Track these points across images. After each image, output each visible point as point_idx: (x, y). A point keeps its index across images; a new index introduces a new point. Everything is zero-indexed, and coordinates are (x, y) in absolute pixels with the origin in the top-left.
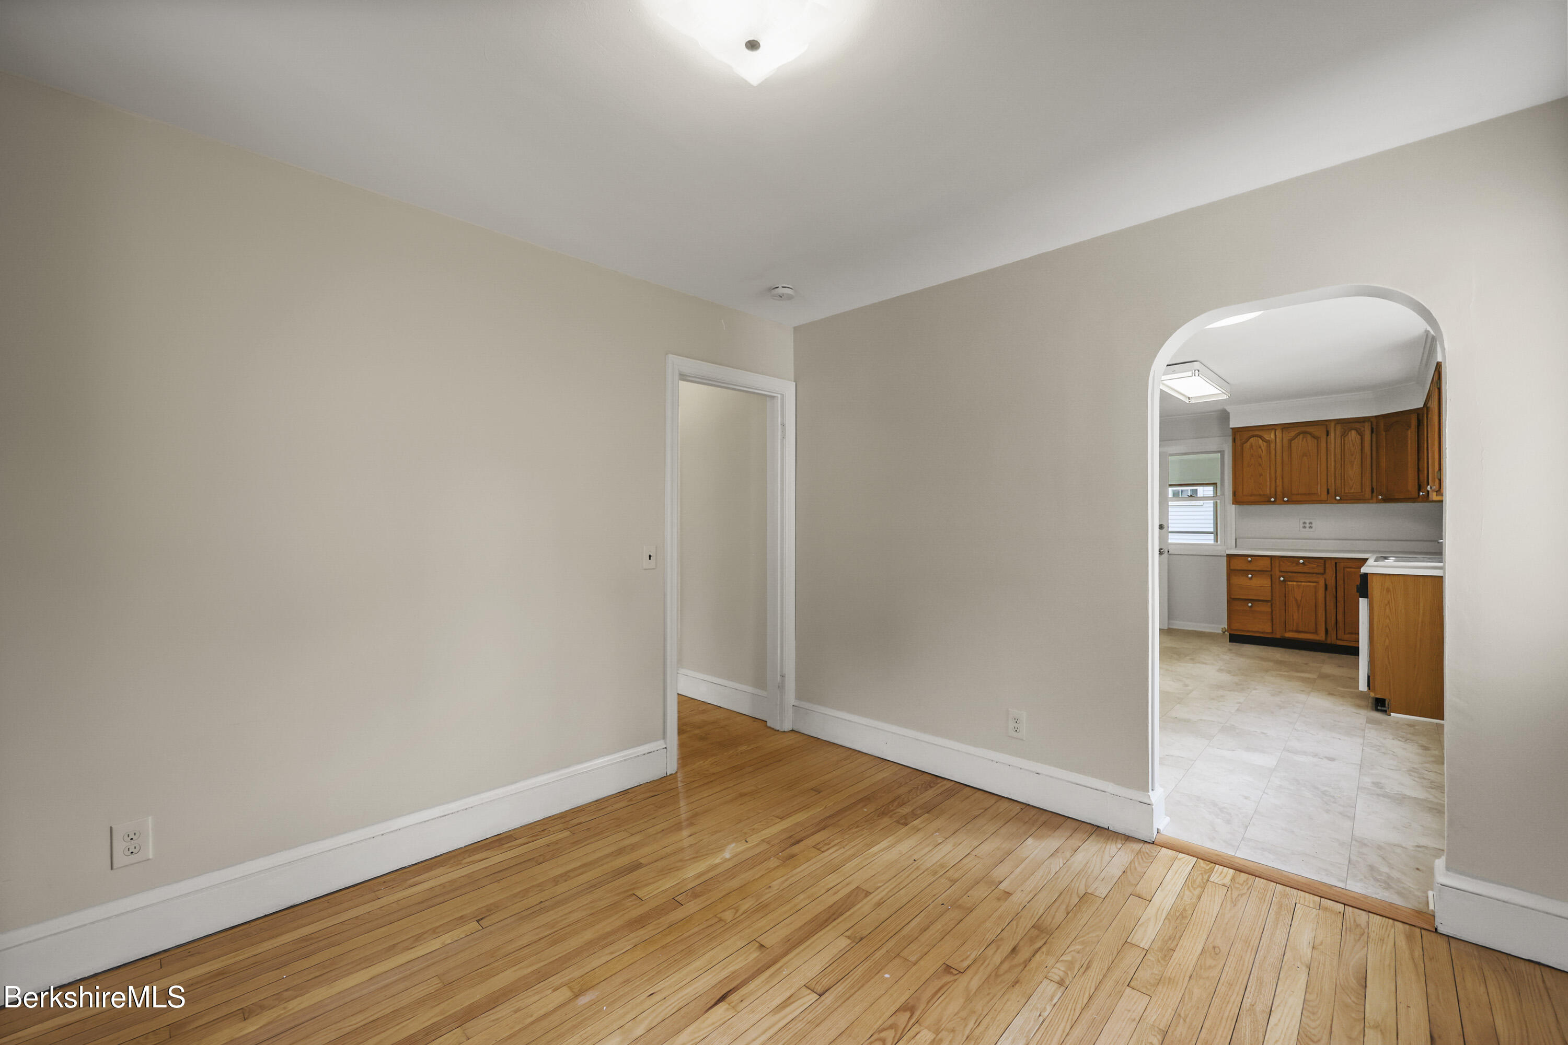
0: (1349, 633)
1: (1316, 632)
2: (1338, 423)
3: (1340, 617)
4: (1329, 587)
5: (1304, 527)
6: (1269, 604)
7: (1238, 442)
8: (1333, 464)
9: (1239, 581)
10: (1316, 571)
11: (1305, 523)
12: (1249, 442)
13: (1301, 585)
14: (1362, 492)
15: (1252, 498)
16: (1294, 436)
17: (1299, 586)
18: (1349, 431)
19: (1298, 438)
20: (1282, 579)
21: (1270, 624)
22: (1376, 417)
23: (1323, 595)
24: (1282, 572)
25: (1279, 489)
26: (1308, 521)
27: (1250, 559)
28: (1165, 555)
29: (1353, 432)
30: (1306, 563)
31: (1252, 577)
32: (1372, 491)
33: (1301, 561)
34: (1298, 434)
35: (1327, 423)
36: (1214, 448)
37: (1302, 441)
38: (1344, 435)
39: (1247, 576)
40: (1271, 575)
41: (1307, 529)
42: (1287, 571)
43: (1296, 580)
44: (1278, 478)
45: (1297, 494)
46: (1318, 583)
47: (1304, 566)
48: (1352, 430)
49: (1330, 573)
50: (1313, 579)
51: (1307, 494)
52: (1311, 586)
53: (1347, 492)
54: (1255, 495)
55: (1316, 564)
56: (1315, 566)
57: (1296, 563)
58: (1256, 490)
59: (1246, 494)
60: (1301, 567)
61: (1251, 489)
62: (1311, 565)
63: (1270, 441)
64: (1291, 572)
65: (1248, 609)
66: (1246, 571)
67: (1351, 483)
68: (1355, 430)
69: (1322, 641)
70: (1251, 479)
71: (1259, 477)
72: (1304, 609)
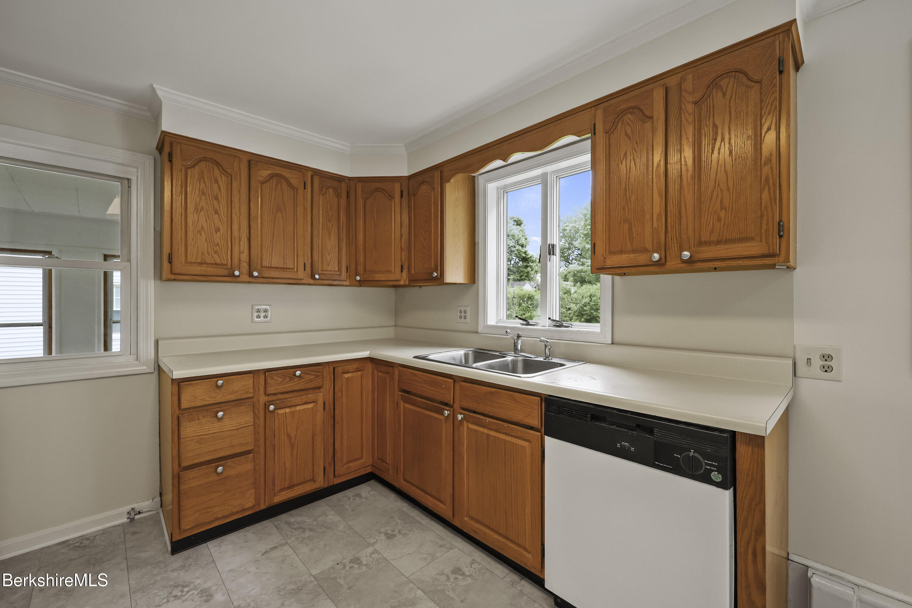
0: (346, 463)
1: (313, 480)
2: (315, 175)
4: (327, 406)
5: (259, 317)
6: (251, 455)
7: (178, 162)
9: (189, 427)
10: (312, 384)
11: (258, 311)
13: (296, 411)
14: (338, 271)
15: (203, 269)
16: (267, 177)
17: (293, 413)
18: (326, 189)
19: (271, 180)
20: (272, 407)
21: (253, 490)
22: (351, 179)
23: (321, 420)
25: (245, 257)
26: (261, 308)
27: (220, 382)
29: (332, 191)
30: (303, 375)
31: (223, 415)
32: (347, 272)
35: (304, 171)
37: (276, 188)
38: (322, 190)
39: (215, 416)
40: (255, 403)
42: (277, 392)
43: (289, 404)
44: (243, 239)
45: (268, 267)
46: (316, 402)
47: (299, 380)
48: (328, 188)
49: (328, 384)
50: (311, 396)
51: (281, 268)
52: (308, 409)
53: (324, 270)
54: (208, 264)
55: (315, 373)
56: (313, 377)
57: (290, 377)
58: (209, 255)
59: (193, 261)
60: (297, 383)
61: (203, 253)
62: (308, 376)
63: (231, 176)
64: (282, 393)
65: (215, 478)
66: (211, 407)
67: (329, 258)
68: (332, 188)
69: (321, 488)
70: (200, 235)
71: (214, 233)
72: (299, 448)
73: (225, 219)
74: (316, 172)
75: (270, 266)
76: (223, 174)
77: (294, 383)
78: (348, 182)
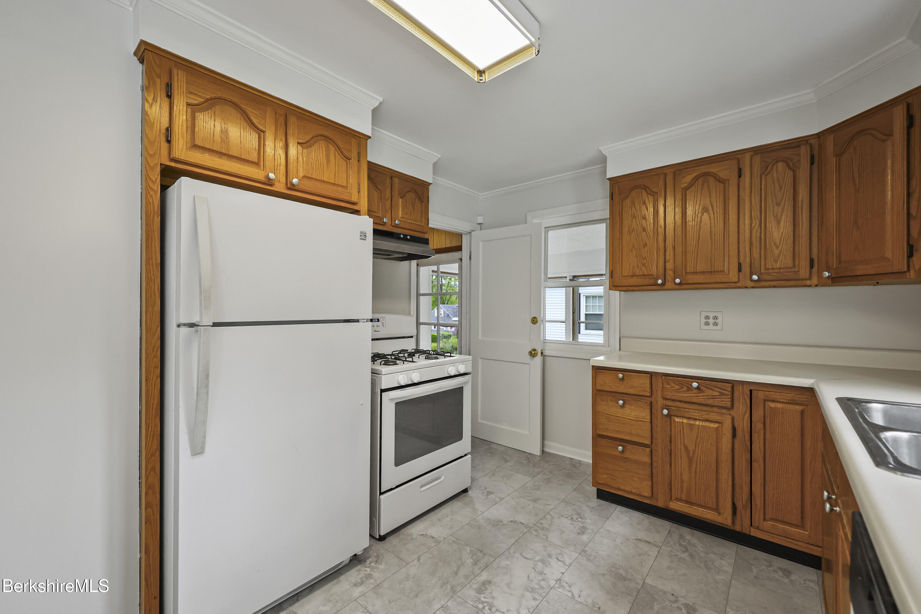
0: (772, 519)
1: (717, 510)
3: (757, 489)
4: (739, 433)
5: (707, 324)
6: (648, 450)
7: (616, 198)
8: (747, 222)
9: (611, 409)
10: (717, 402)
11: (707, 317)
12: (631, 196)
13: (694, 425)
14: (794, 266)
15: (633, 281)
16: (691, 181)
17: (691, 426)
18: (773, 165)
19: (696, 183)
20: (665, 412)
21: (650, 482)
22: (819, 135)
23: (730, 446)
24: (666, 399)
26: (711, 315)
27: (621, 376)
28: (539, 358)
29: (780, 165)
30: (702, 388)
31: (624, 404)
32: (812, 266)
33: (695, 385)
34: (696, 179)
35: (739, 156)
37: (702, 188)
38: (765, 170)
39: (618, 403)
40: (651, 403)
41: (711, 327)
42: (673, 398)
43: (687, 415)
44: (668, 249)
45: (693, 273)
46: (722, 423)
47: (699, 393)
48: (779, 162)
49: (741, 407)
50: (714, 416)
51: (708, 272)
52: (710, 428)
53: (769, 269)
54: (637, 276)
55: (719, 390)
56: (718, 394)
57: (687, 387)
58: (638, 268)
59: (626, 275)
60: (695, 395)
61: (634, 267)
62: (711, 391)
63: (657, 193)
64: (680, 401)
65: (618, 454)
66: (616, 395)
67: (776, 252)
68: (783, 161)
69: (727, 526)
70: (632, 252)
71: (642, 248)
72: (698, 466)
73: (651, 234)
74: (759, 150)
75: (695, 271)
76: (650, 195)
77: (692, 395)
78: (813, 141)
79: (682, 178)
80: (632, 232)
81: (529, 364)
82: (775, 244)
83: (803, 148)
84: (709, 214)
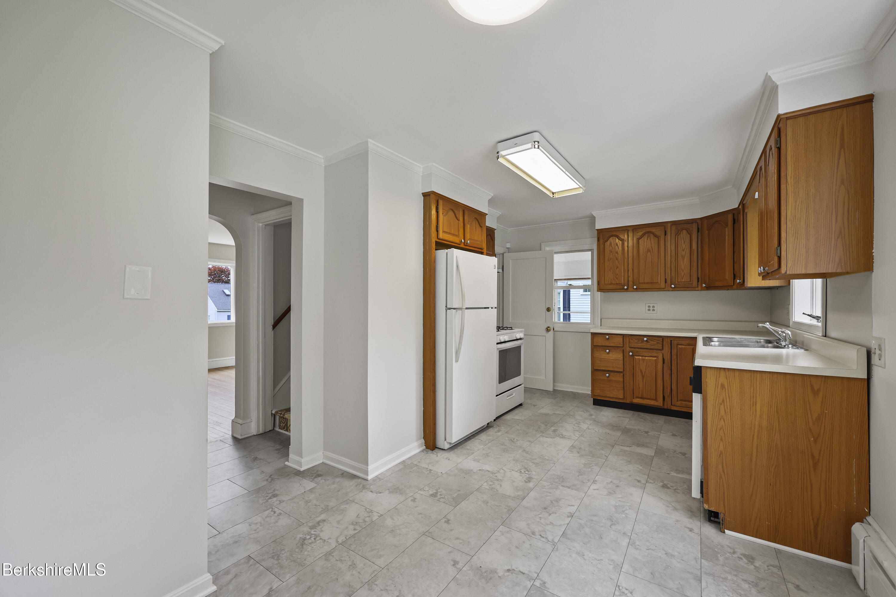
0: (681, 400)
1: (656, 400)
2: (673, 225)
3: (674, 387)
4: (666, 361)
5: (649, 310)
6: (622, 374)
7: (601, 241)
8: (669, 258)
9: (602, 355)
10: (656, 347)
11: (649, 307)
12: (609, 241)
13: (645, 359)
14: (690, 281)
15: (611, 287)
16: (641, 236)
17: (643, 360)
18: (681, 231)
19: (644, 236)
20: (631, 354)
21: (623, 391)
22: (701, 219)
23: (661, 368)
24: (631, 348)
25: (631, 279)
26: (651, 305)
27: (607, 337)
28: (551, 332)
29: (684, 231)
30: (649, 340)
31: (609, 352)
32: (698, 281)
33: (645, 339)
34: (644, 234)
35: (665, 225)
36: (587, 247)
37: (647, 239)
38: (678, 234)
39: (606, 351)
40: (623, 350)
41: (651, 312)
42: (635, 347)
43: (642, 355)
44: (630, 270)
45: (643, 283)
46: (658, 357)
47: (647, 343)
48: (683, 229)
49: (667, 349)
50: (654, 354)
51: (650, 283)
52: (652, 360)
53: (679, 282)
54: (613, 284)
55: (656, 341)
56: (656, 343)
58: (614, 280)
59: (607, 283)
60: (645, 344)
61: (611, 279)
62: (653, 342)
63: (624, 240)
64: (638, 348)
65: (606, 378)
66: (605, 347)
67: (683, 274)
68: (686, 229)
69: (660, 406)
70: (610, 271)
71: (616, 269)
72: (647, 379)
73: (621, 261)
74: (674, 223)
75: (644, 282)
76: (620, 240)
77: (644, 344)
78: (699, 222)
79: (637, 233)
80: (610, 260)
81: (545, 336)
82: (682, 270)
83: (694, 224)
84: (650, 253)
